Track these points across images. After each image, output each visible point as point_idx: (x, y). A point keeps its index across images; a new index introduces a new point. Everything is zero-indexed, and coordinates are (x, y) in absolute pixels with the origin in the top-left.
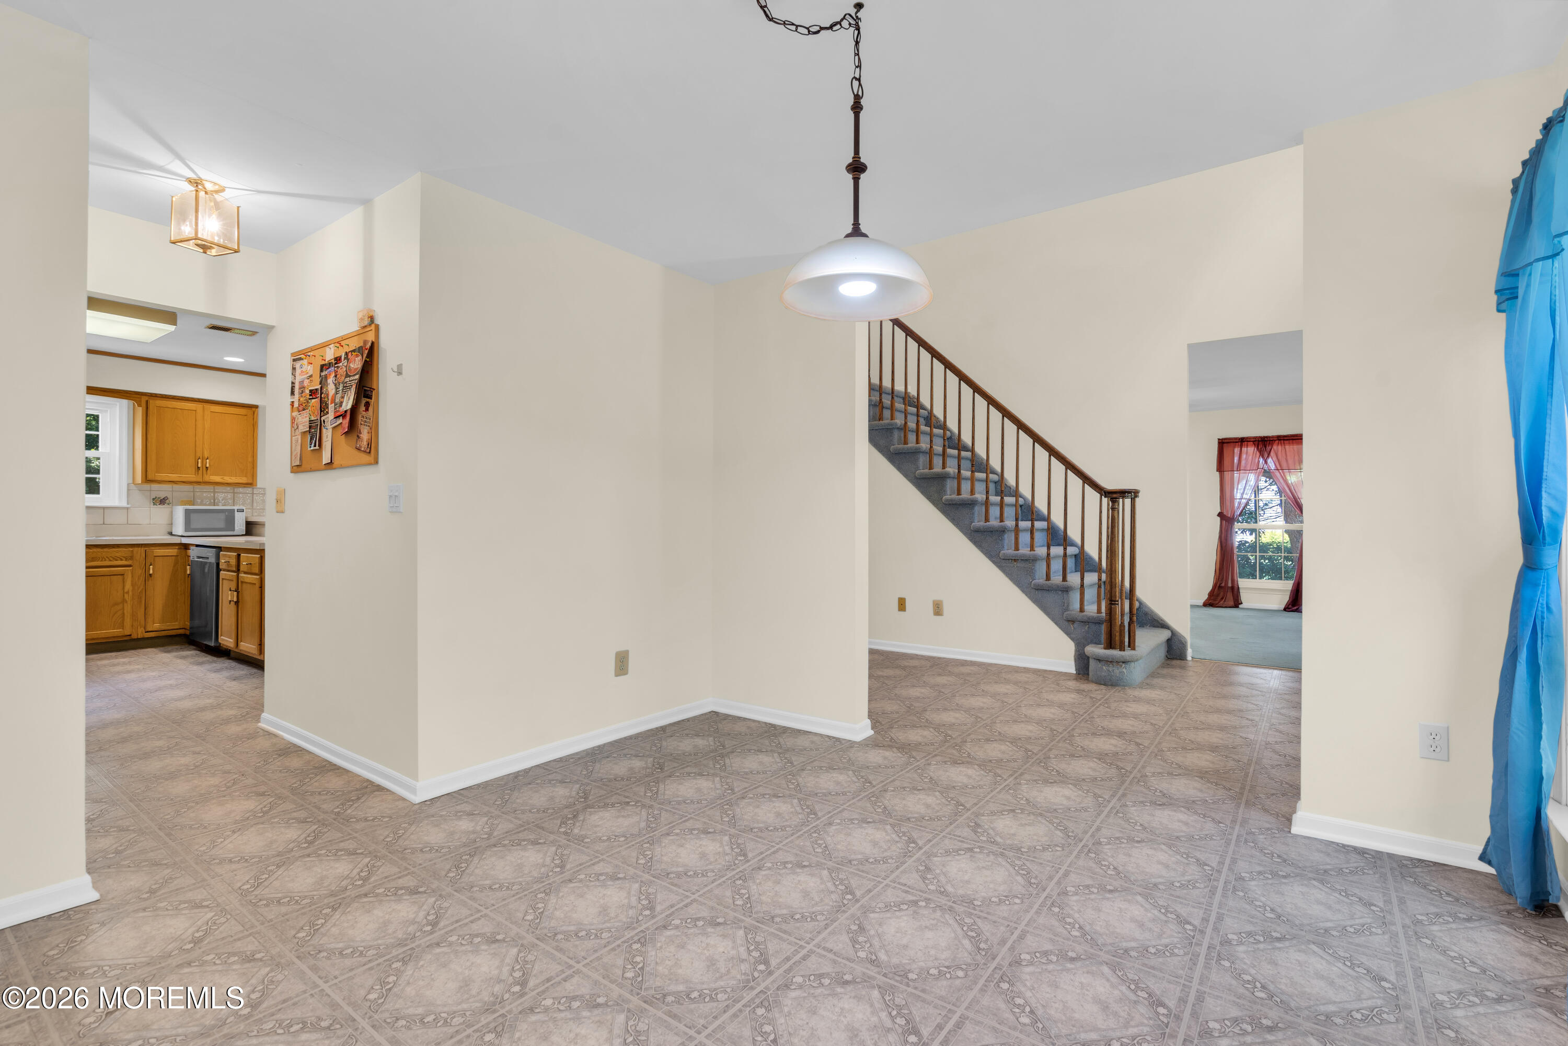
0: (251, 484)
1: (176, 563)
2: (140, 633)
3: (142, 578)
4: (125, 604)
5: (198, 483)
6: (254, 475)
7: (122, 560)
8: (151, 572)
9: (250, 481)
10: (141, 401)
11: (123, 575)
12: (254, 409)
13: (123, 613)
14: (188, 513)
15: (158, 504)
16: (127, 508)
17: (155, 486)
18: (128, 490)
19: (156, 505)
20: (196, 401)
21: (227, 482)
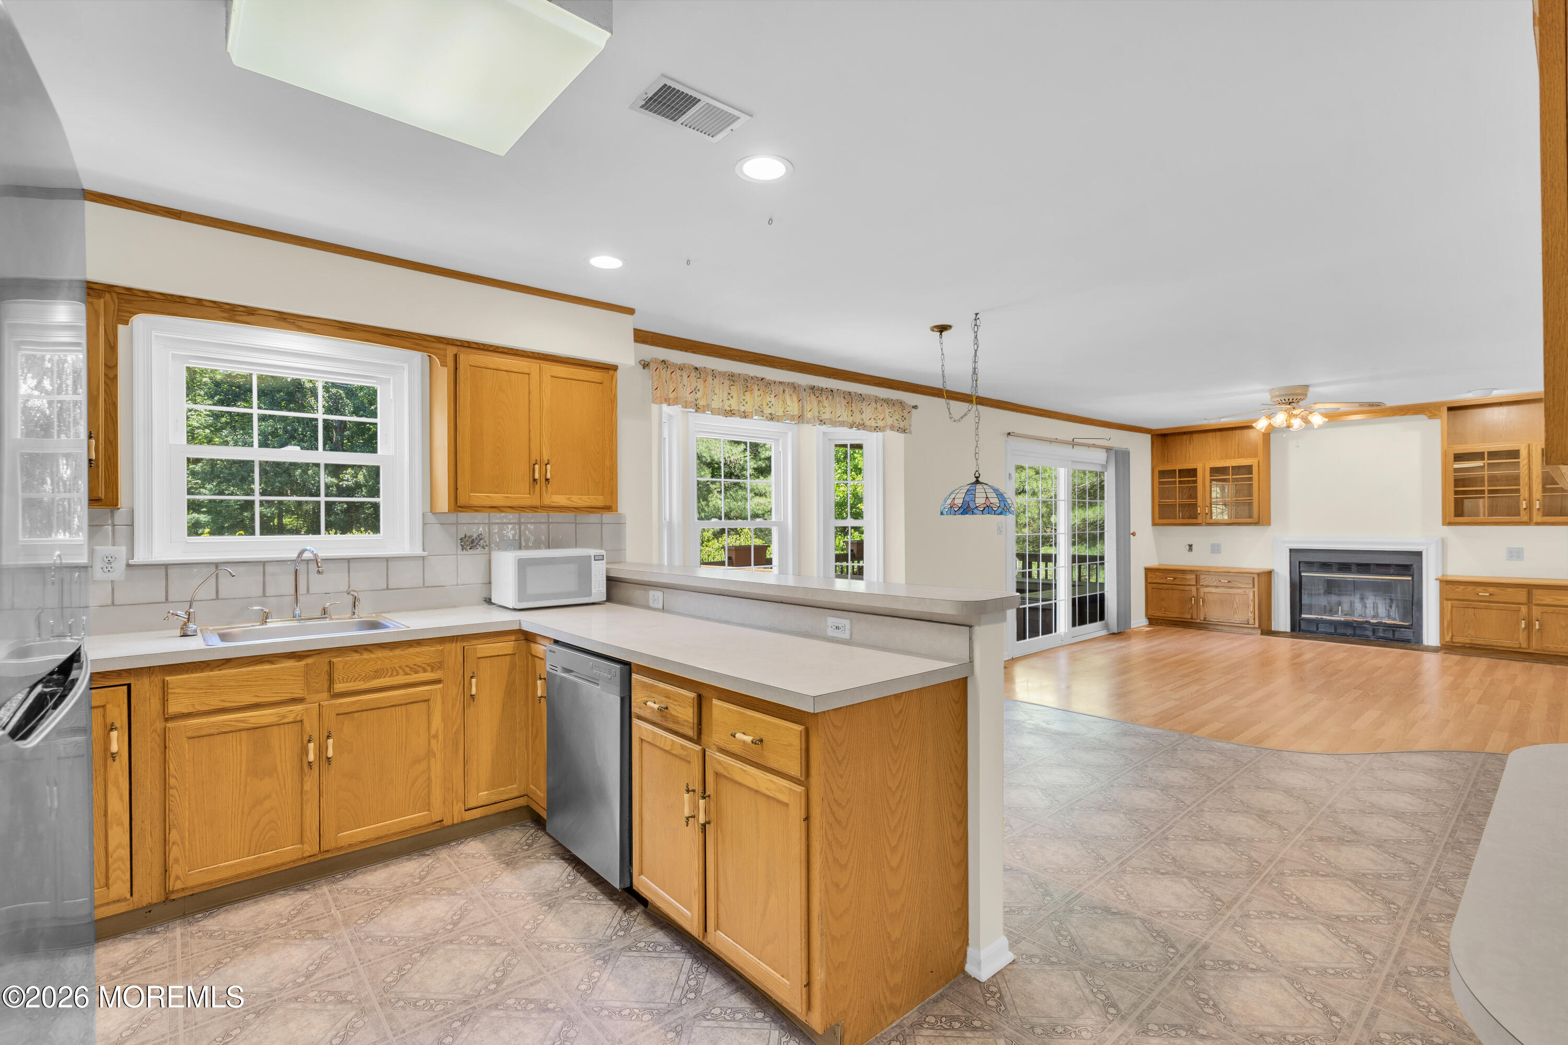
0: (609, 508)
1: (513, 667)
2: (457, 814)
3: (459, 705)
4: (433, 760)
5: (534, 508)
6: (613, 492)
7: (425, 671)
8: (474, 691)
9: (608, 504)
10: (445, 356)
11: (428, 701)
12: (611, 372)
13: (429, 779)
14: (523, 565)
15: (468, 548)
16: (423, 558)
17: (464, 517)
18: (424, 524)
19: (466, 549)
20: (528, 357)
21: (575, 505)
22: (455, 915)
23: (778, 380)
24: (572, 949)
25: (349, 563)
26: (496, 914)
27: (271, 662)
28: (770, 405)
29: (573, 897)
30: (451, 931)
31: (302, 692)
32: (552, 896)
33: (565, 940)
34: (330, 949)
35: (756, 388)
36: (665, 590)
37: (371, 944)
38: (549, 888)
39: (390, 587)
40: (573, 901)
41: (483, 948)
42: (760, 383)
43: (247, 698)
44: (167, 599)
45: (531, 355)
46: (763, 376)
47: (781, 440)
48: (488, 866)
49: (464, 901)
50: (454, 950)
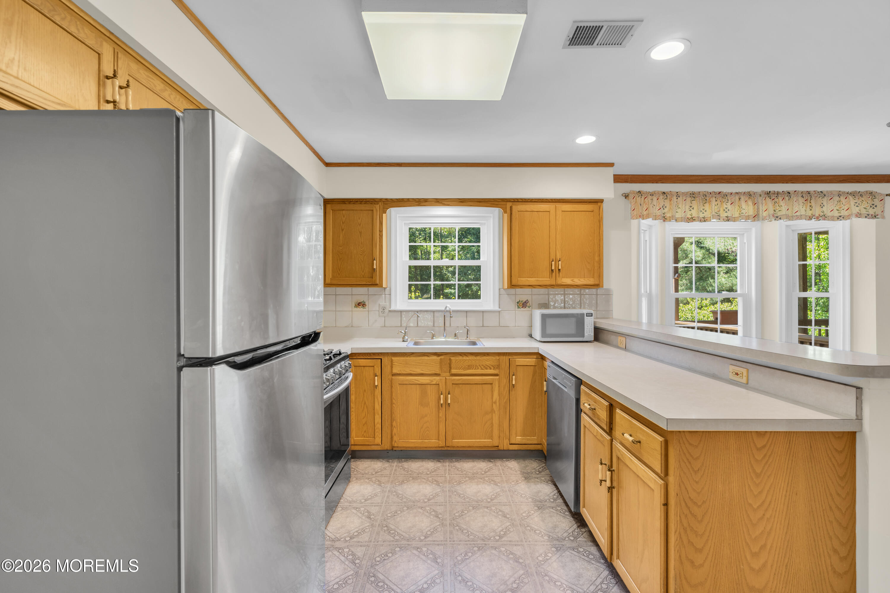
0: (597, 286)
1: (535, 373)
2: (505, 445)
3: (507, 389)
4: (494, 414)
5: (552, 286)
6: (600, 276)
7: (491, 369)
8: (514, 383)
9: (597, 283)
10: (506, 208)
11: (492, 384)
12: (599, 204)
13: (492, 423)
14: (544, 317)
15: (521, 307)
16: (499, 312)
17: (519, 291)
18: (500, 294)
19: (520, 308)
20: (549, 202)
21: (576, 284)
22: (493, 495)
23: (734, 191)
24: (542, 535)
25: (467, 313)
26: (511, 502)
27: (428, 356)
28: (726, 210)
29: (552, 508)
30: (489, 502)
31: (439, 371)
32: (542, 503)
33: (540, 529)
34: (440, 491)
35: (714, 199)
36: (626, 336)
37: (455, 495)
38: (542, 498)
39: (484, 326)
40: (552, 510)
41: (500, 517)
42: (717, 196)
43: (419, 371)
44: (401, 326)
45: (550, 201)
46: (720, 191)
47: (745, 235)
48: (516, 476)
49: (499, 490)
50: (487, 512)
